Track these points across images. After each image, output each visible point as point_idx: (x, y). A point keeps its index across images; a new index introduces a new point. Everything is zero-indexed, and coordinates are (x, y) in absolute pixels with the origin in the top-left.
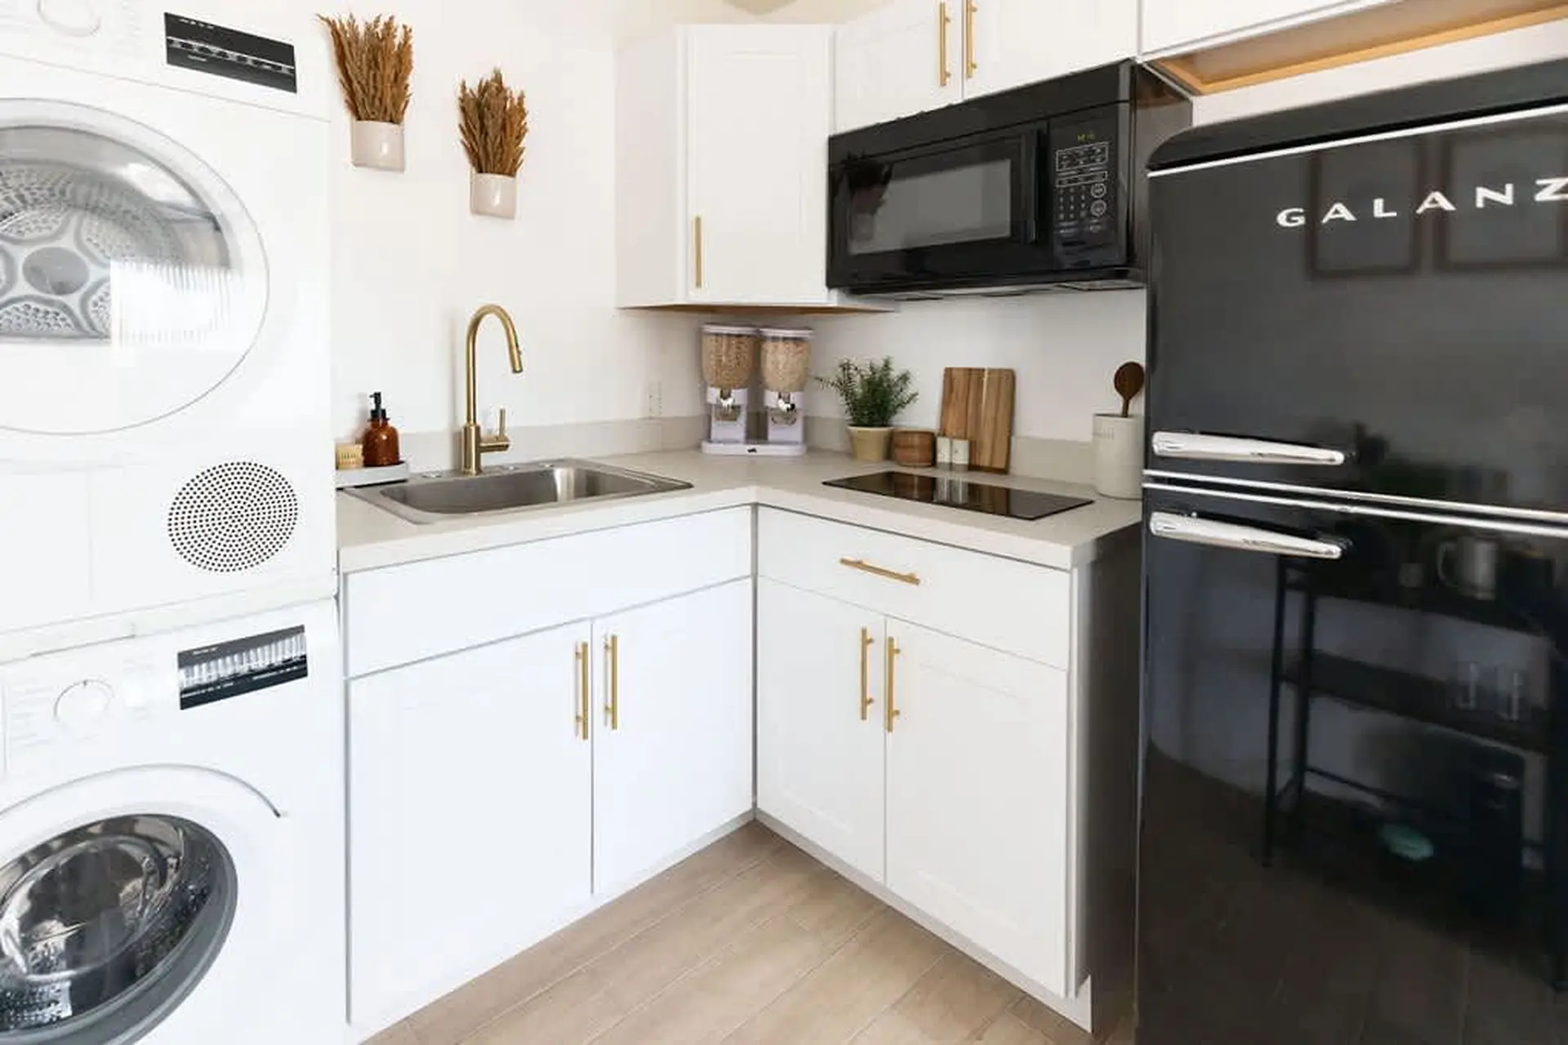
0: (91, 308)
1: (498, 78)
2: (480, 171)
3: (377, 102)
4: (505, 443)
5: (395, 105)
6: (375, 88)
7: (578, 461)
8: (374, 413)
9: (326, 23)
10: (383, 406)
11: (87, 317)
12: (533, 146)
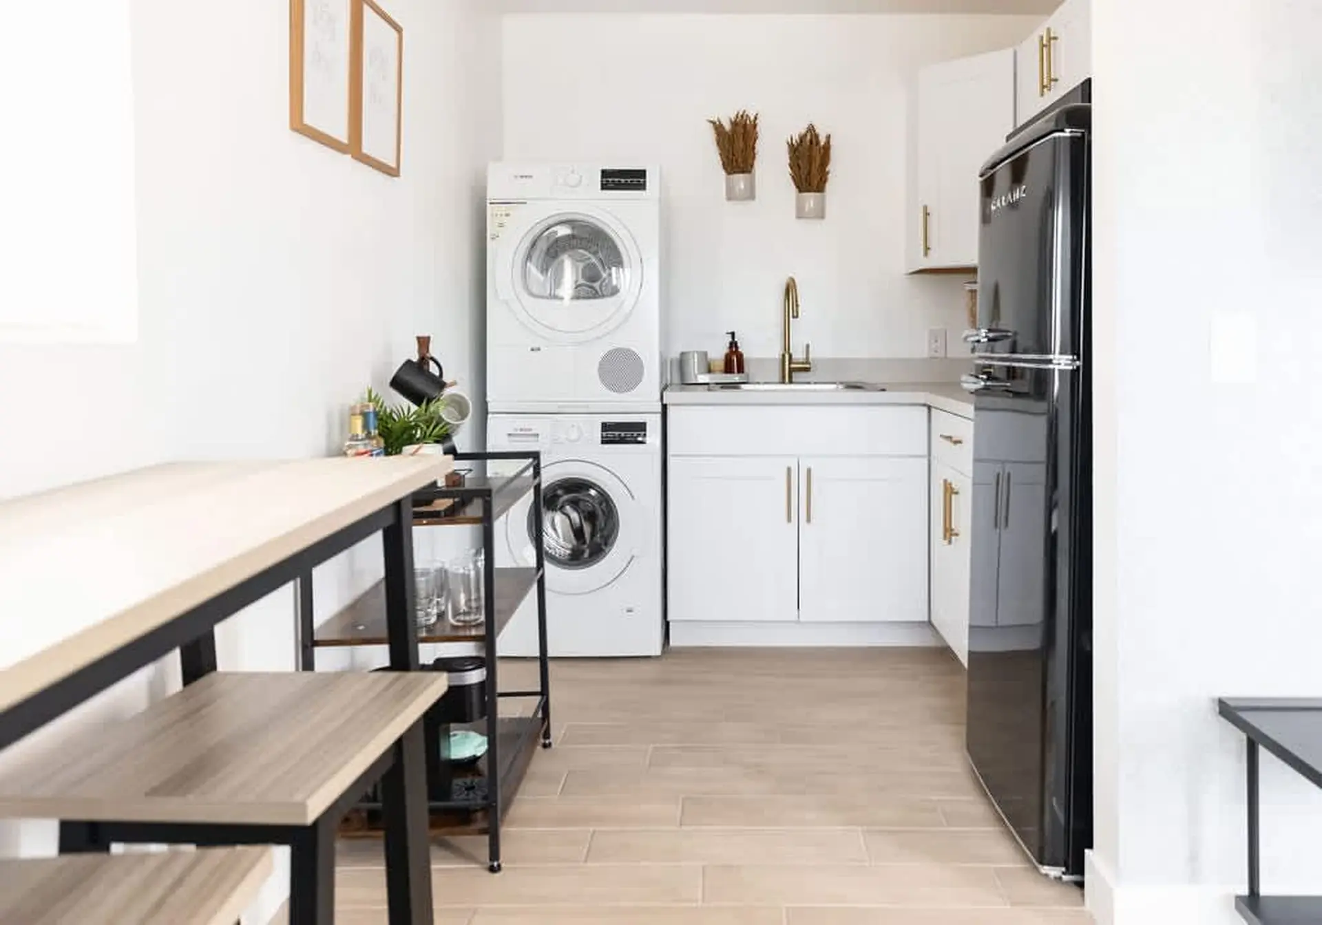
0: (604, 288)
1: (811, 129)
2: (800, 191)
3: (735, 164)
4: (808, 366)
5: (745, 161)
6: (733, 155)
7: (846, 382)
8: (731, 344)
9: (712, 125)
10: (736, 340)
11: (601, 291)
12: (836, 168)
